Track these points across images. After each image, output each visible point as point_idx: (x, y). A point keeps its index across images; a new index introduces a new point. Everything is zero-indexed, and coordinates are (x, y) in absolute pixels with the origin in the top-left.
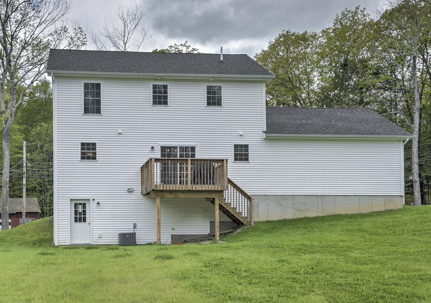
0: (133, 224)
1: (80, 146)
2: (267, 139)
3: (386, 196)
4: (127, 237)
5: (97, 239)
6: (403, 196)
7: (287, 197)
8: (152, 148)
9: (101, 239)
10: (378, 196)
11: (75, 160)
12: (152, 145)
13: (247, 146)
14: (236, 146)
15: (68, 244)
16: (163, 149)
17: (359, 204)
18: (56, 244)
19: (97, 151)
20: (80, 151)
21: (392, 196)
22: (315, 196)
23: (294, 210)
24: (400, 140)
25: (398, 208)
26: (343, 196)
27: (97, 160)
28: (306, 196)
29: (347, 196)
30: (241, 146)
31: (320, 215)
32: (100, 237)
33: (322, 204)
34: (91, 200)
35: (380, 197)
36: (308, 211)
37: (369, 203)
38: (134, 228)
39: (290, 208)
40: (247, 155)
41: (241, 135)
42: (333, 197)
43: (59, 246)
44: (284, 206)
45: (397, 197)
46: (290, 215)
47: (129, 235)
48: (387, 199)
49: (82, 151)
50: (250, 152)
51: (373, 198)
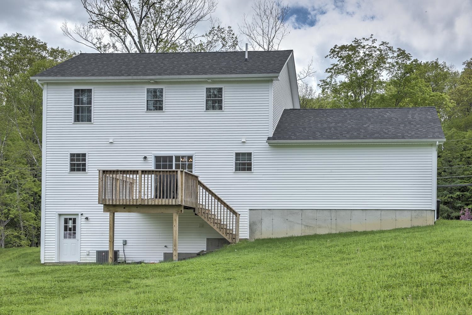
0: (123, 240)
1: (69, 157)
2: (272, 146)
3: (414, 211)
4: (103, 255)
5: (84, 256)
6: (434, 210)
7: (295, 211)
8: (145, 158)
9: (89, 256)
10: (403, 211)
11: (64, 172)
12: (145, 155)
13: (250, 154)
14: (237, 155)
15: (54, 262)
16: (158, 159)
17: (381, 220)
18: (42, 262)
19: (87, 162)
20: (69, 162)
21: (421, 211)
22: (328, 210)
23: (303, 226)
24: (432, 144)
25: (428, 224)
26: (360, 210)
27: (87, 171)
28: (317, 210)
29: (366, 211)
30: (243, 154)
31: (334, 232)
32: (88, 255)
33: (336, 219)
34: (80, 215)
35: (406, 212)
36: (319, 227)
37: (392, 219)
38: (124, 245)
39: (298, 223)
40: (250, 164)
41: (244, 142)
42: (350, 212)
43: (46, 264)
44: (291, 221)
45: (428, 212)
46: (297, 231)
47: (105, 253)
48: (414, 214)
49: (71, 162)
50: (252, 161)
51: (398, 212)
